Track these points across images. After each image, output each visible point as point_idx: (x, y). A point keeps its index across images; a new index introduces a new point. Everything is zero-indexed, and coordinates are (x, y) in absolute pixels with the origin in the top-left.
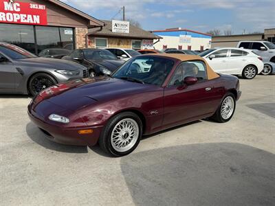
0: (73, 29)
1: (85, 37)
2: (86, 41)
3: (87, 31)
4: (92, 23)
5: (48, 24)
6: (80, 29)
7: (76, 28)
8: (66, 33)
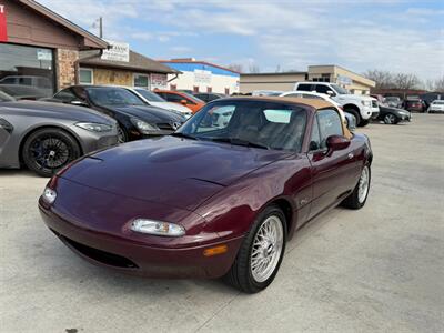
0: (54, 51)
1: (75, 67)
2: (75, 73)
3: (78, 56)
4: (87, 43)
5: (10, 40)
6: (66, 51)
7: (59, 50)
8: (39, 58)
